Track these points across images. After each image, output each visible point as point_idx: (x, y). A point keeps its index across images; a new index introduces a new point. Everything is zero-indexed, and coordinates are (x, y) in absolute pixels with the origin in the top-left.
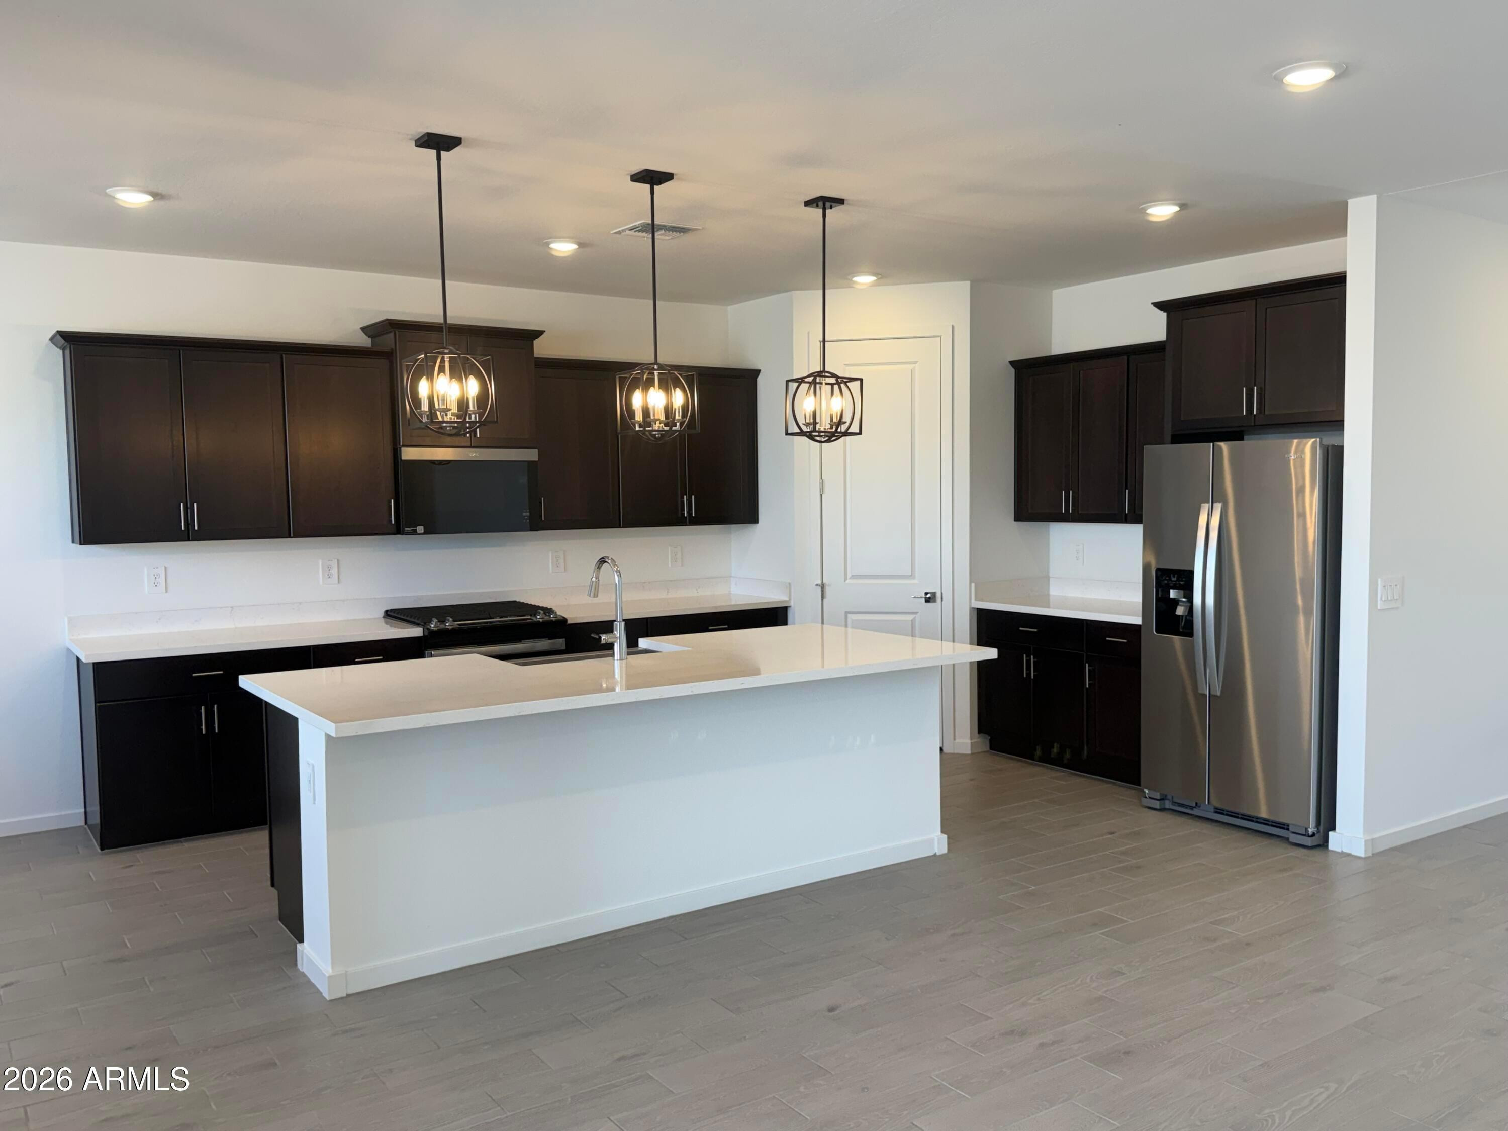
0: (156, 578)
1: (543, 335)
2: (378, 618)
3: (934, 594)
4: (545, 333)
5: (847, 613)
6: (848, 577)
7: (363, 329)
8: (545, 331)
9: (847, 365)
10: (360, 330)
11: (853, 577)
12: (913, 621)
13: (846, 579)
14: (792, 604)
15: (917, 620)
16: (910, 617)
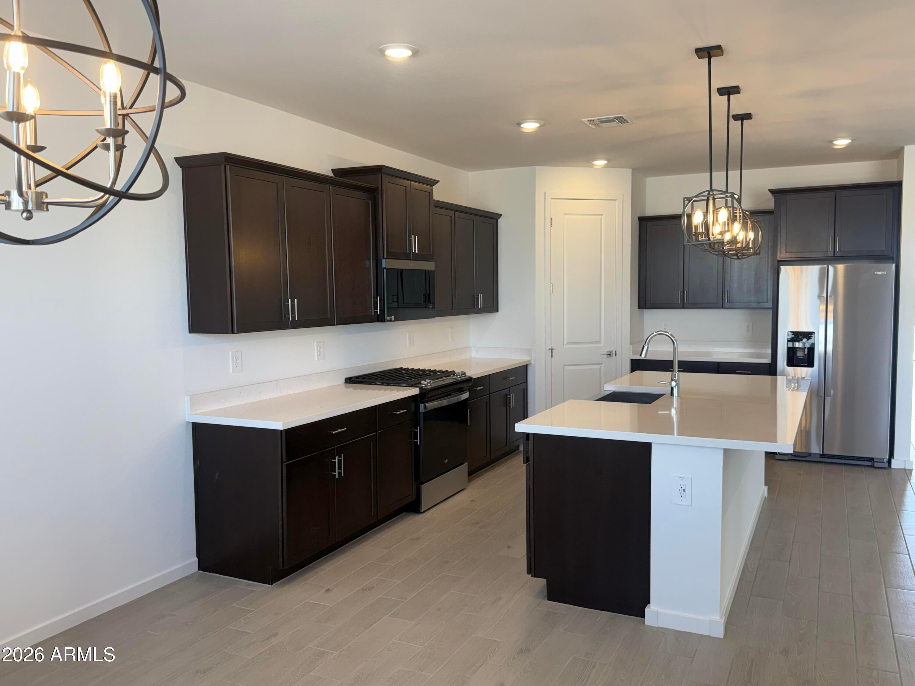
0: (236, 360)
1: (438, 184)
2: (343, 384)
3: (611, 352)
4: (439, 182)
5: (564, 365)
6: (565, 344)
7: (332, 170)
8: (439, 181)
9: (565, 214)
10: (331, 171)
11: (568, 344)
12: (600, 369)
13: (564, 345)
14: (532, 362)
15: (602, 368)
16: (598, 367)
